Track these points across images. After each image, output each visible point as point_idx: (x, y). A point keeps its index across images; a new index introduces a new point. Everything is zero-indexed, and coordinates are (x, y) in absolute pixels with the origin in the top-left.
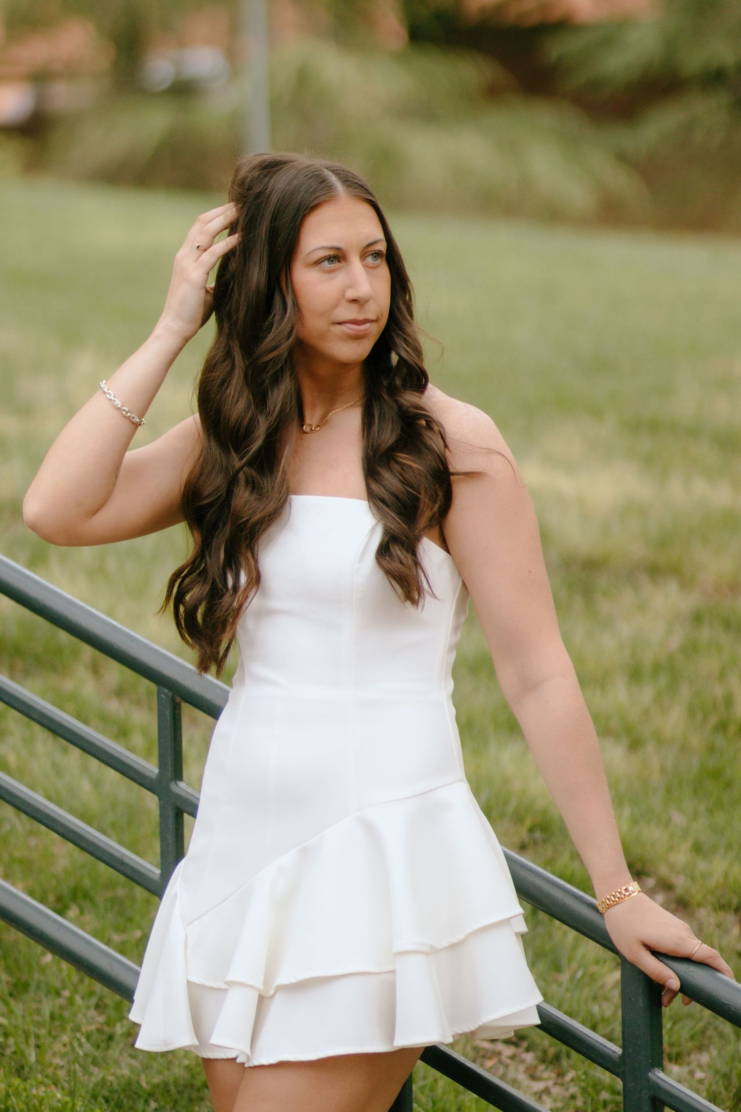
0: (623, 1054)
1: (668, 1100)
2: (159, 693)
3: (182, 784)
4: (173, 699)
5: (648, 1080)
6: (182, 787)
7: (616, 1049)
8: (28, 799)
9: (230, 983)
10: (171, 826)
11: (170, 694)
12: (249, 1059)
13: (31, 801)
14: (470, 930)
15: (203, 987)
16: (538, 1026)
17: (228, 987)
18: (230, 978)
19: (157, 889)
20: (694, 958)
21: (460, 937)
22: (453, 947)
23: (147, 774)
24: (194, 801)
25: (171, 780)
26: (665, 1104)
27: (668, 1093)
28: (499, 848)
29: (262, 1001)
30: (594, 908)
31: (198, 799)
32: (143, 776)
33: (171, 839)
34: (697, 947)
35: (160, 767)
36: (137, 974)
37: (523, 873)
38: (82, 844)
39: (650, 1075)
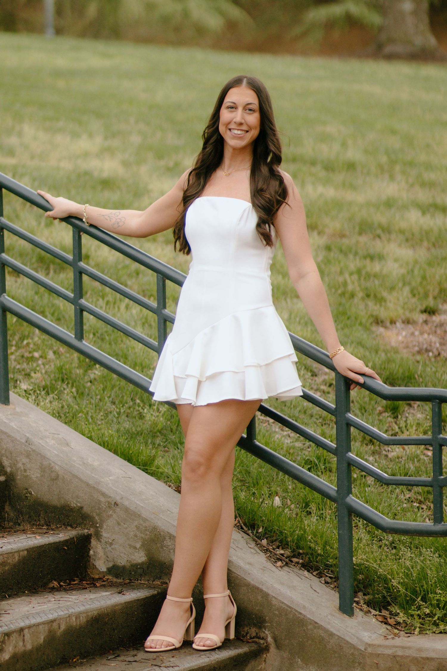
0: (336, 407)
1: (353, 424)
2: (157, 276)
3: (166, 310)
4: (163, 278)
5: (345, 417)
6: (167, 311)
7: (333, 406)
8: (105, 317)
9: (187, 376)
10: (162, 326)
11: (162, 276)
12: (195, 404)
13: (107, 318)
14: (273, 359)
15: (179, 377)
16: (301, 396)
17: (186, 377)
18: (187, 373)
19: (158, 350)
20: (366, 374)
21: (270, 361)
22: (267, 365)
23: (153, 306)
24: (173, 318)
25: (162, 309)
26: (351, 425)
27: (352, 421)
28: (287, 332)
29: (200, 382)
30: (328, 356)
31: (175, 317)
32: (151, 308)
33: (162, 331)
34: (368, 370)
35: (158, 304)
36: (151, 383)
37: (296, 341)
38: (127, 333)
39: (346, 415)
